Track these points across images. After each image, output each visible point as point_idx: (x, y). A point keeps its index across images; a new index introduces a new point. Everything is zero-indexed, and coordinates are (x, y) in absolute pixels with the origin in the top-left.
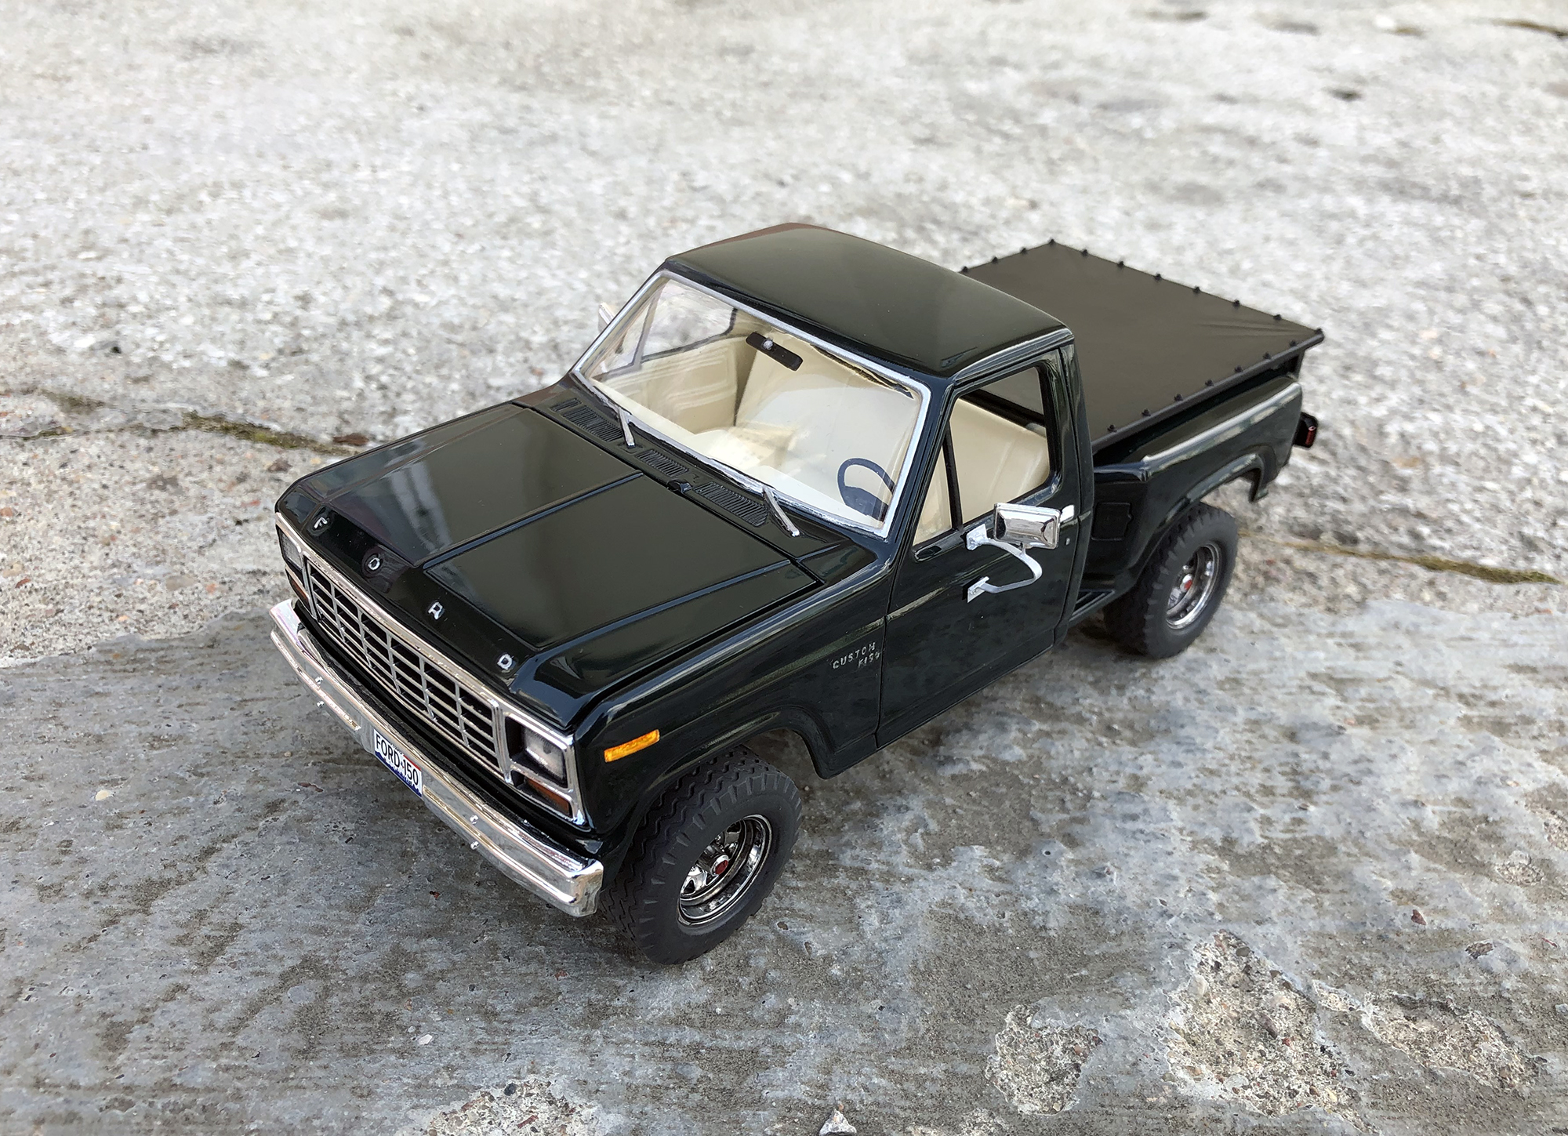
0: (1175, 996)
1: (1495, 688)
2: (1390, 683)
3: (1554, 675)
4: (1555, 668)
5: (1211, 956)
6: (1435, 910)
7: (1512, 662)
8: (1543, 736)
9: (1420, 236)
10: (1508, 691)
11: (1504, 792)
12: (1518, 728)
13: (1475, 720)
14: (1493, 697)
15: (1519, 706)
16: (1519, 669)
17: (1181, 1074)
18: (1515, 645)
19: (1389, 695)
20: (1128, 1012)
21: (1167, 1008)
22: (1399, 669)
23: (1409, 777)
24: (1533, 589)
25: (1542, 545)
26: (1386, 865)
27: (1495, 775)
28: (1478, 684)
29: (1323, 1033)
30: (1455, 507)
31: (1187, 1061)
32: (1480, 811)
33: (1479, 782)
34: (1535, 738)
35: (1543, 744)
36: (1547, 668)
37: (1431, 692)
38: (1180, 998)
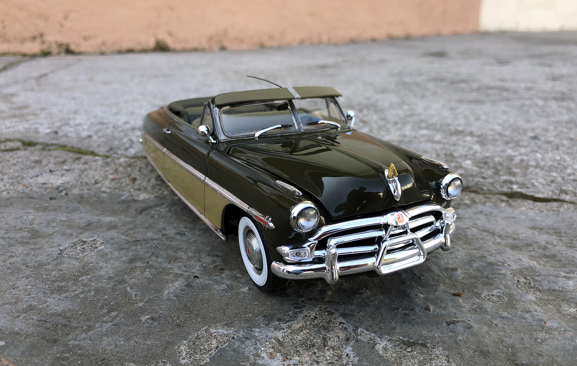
0: (283, 326)
1: (518, 234)
2: (467, 230)
3: (551, 231)
4: (553, 229)
5: (313, 314)
6: (440, 307)
7: (531, 226)
8: (534, 251)
9: (563, 111)
10: (524, 235)
11: (501, 268)
12: (522, 248)
13: (502, 244)
14: (516, 236)
15: (528, 240)
16: (534, 228)
17: (264, 355)
18: (537, 220)
19: (463, 234)
20: (257, 329)
21: (276, 329)
22: (474, 226)
23: (456, 260)
24: (555, 204)
25: (569, 192)
26: (425, 290)
27: (499, 262)
28: (510, 232)
29: (351, 349)
30: (534, 181)
31: (271, 350)
32: (486, 274)
33: (490, 264)
34: (530, 251)
35: (533, 253)
36: (549, 229)
37: (485, 234)
38: (287, 327)
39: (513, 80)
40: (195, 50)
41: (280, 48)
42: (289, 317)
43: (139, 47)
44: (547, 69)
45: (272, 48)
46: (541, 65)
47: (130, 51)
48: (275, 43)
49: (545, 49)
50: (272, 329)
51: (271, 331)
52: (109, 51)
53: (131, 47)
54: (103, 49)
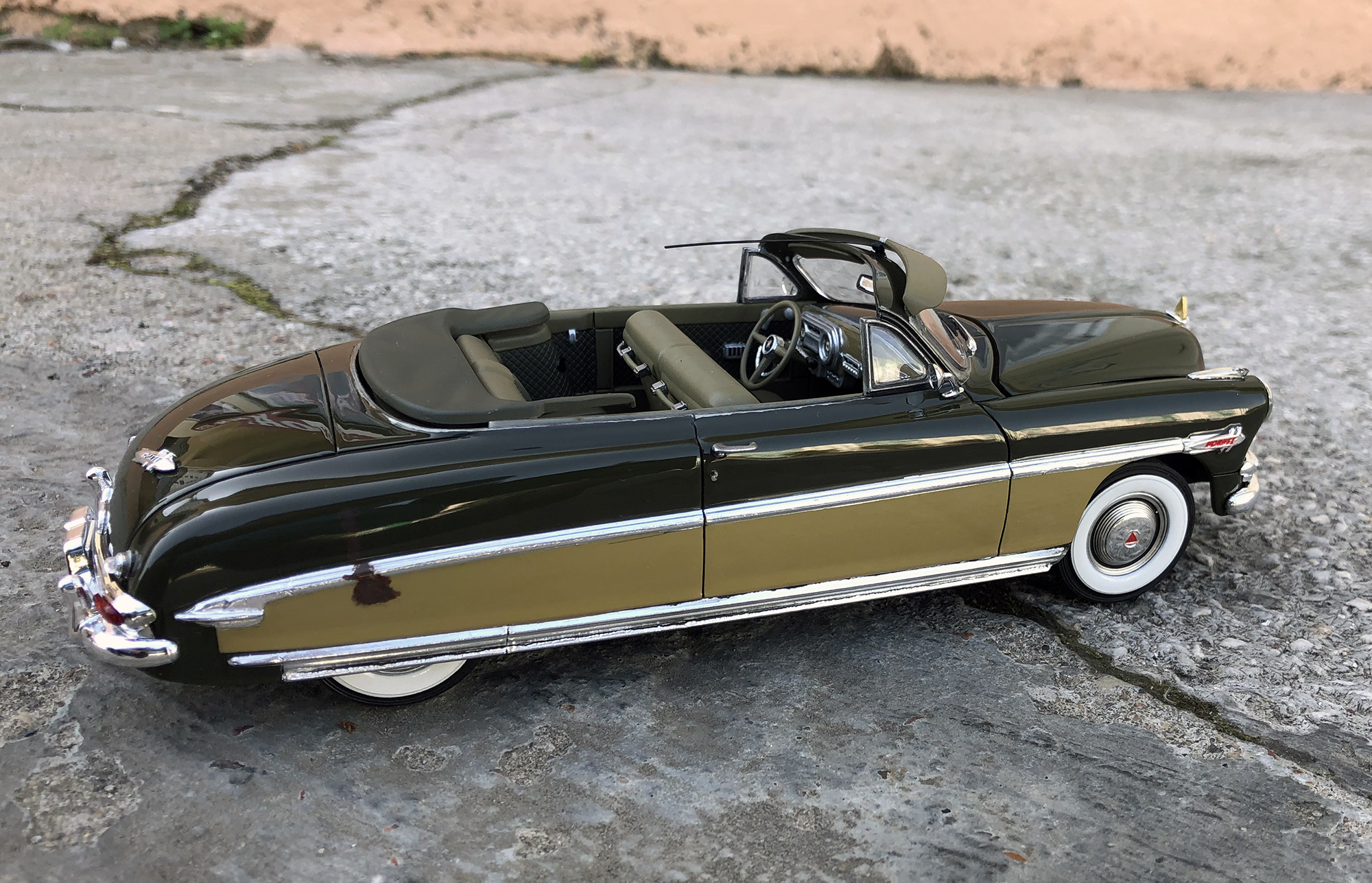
40: (990, 82)
47: (808, 71)
52: (754, 66)
53: (814, 60)
54: (741, 60)
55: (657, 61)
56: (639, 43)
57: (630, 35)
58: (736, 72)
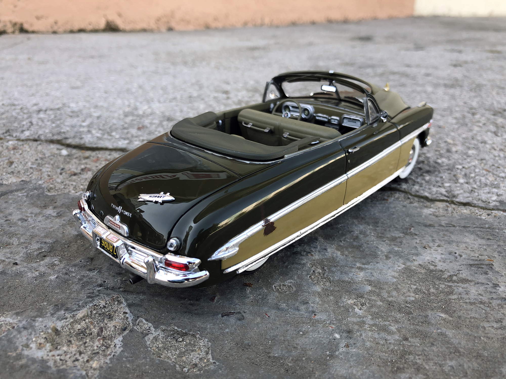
0: (68, 315)
6: (226, 297)
8: (345, 241)
12: (335, 238)
17: (33, 345)
20: (40, 319)
21: (58, 319)
29: (121, 339)
33: (295, 253)
34: (341, 241)
35: (342, 243)
38: (71, 316)
39: (418, 66)
40: (144, 30)
41: (224, 29)
42: (78, 306)
43: (90, 27)
44: (455, 56)
45: (217, 29)
46: (452, 51)
47: (81, 31)
48: (220, 25)
49: (465, 35)
50: (55, 319)
51: (53, 321)
52: (61, 30)
53: (82, 26)
54: (55, 28)
55: (23, 30)
56: (15, 24)
57: (11, 22)
58: (55, 32)
